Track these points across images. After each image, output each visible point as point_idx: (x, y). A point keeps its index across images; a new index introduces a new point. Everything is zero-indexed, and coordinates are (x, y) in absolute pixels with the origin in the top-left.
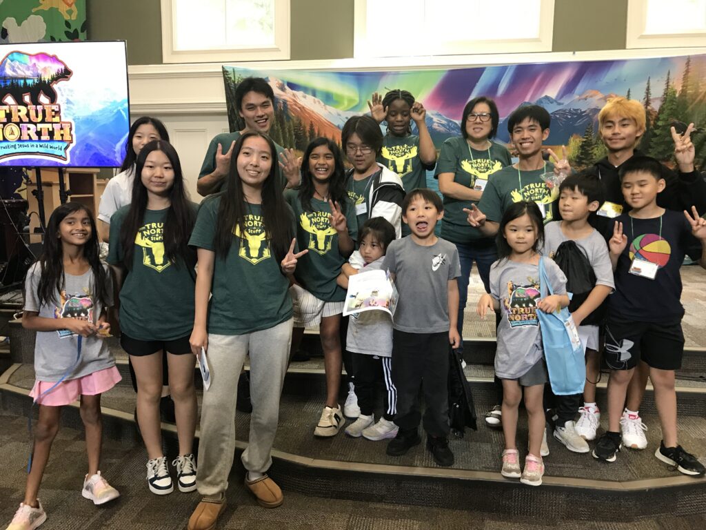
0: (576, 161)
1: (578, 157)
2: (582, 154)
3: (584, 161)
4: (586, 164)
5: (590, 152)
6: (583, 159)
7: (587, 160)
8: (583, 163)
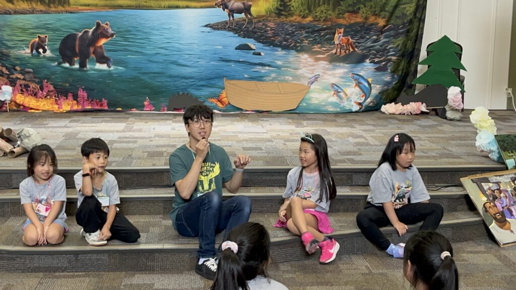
0: (276, 13)
1: (277, 9)
2: (281, 5)
3: (283, 13)
4: (285, 15)
5: (288, 4)
6: (282, 10)
7: (286, 12)
8: (282, 15)
